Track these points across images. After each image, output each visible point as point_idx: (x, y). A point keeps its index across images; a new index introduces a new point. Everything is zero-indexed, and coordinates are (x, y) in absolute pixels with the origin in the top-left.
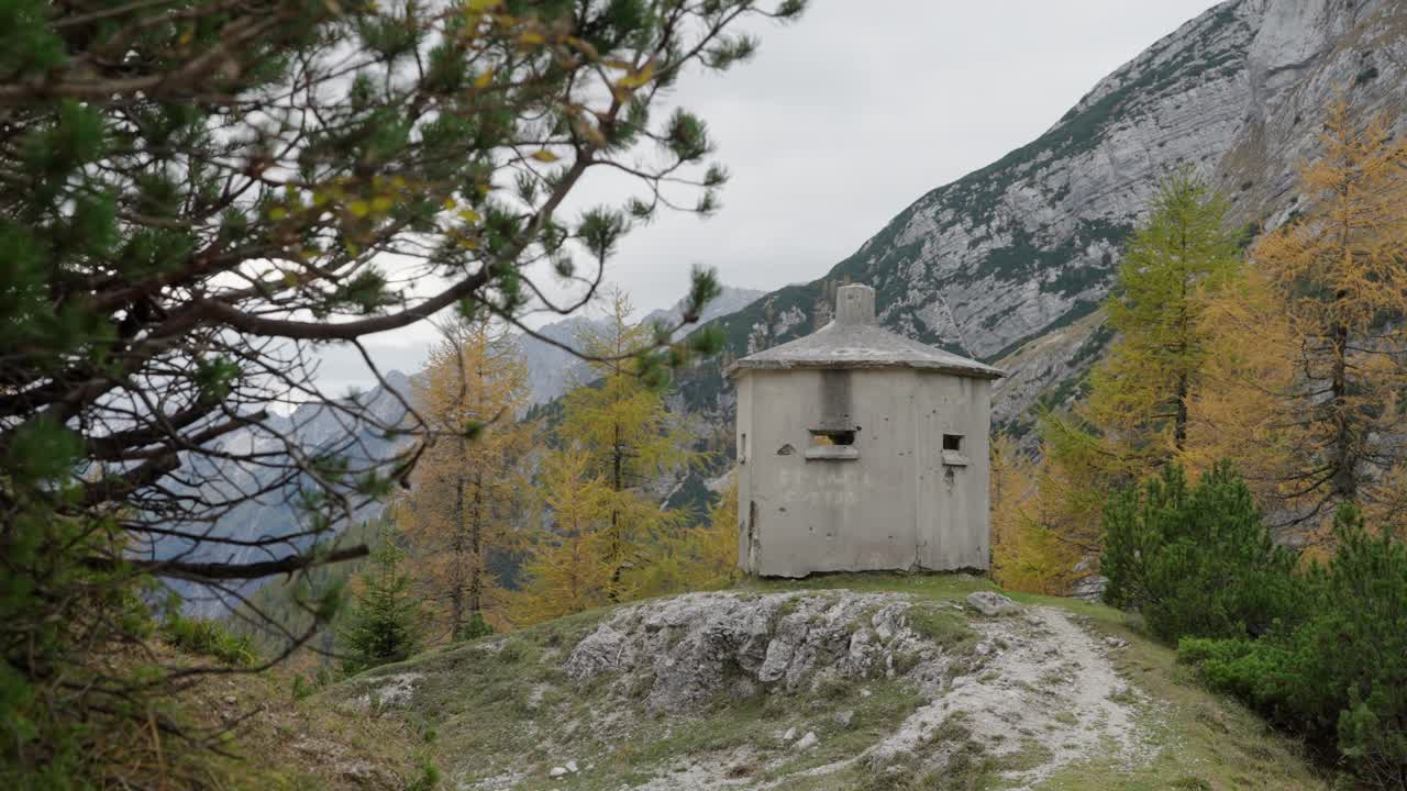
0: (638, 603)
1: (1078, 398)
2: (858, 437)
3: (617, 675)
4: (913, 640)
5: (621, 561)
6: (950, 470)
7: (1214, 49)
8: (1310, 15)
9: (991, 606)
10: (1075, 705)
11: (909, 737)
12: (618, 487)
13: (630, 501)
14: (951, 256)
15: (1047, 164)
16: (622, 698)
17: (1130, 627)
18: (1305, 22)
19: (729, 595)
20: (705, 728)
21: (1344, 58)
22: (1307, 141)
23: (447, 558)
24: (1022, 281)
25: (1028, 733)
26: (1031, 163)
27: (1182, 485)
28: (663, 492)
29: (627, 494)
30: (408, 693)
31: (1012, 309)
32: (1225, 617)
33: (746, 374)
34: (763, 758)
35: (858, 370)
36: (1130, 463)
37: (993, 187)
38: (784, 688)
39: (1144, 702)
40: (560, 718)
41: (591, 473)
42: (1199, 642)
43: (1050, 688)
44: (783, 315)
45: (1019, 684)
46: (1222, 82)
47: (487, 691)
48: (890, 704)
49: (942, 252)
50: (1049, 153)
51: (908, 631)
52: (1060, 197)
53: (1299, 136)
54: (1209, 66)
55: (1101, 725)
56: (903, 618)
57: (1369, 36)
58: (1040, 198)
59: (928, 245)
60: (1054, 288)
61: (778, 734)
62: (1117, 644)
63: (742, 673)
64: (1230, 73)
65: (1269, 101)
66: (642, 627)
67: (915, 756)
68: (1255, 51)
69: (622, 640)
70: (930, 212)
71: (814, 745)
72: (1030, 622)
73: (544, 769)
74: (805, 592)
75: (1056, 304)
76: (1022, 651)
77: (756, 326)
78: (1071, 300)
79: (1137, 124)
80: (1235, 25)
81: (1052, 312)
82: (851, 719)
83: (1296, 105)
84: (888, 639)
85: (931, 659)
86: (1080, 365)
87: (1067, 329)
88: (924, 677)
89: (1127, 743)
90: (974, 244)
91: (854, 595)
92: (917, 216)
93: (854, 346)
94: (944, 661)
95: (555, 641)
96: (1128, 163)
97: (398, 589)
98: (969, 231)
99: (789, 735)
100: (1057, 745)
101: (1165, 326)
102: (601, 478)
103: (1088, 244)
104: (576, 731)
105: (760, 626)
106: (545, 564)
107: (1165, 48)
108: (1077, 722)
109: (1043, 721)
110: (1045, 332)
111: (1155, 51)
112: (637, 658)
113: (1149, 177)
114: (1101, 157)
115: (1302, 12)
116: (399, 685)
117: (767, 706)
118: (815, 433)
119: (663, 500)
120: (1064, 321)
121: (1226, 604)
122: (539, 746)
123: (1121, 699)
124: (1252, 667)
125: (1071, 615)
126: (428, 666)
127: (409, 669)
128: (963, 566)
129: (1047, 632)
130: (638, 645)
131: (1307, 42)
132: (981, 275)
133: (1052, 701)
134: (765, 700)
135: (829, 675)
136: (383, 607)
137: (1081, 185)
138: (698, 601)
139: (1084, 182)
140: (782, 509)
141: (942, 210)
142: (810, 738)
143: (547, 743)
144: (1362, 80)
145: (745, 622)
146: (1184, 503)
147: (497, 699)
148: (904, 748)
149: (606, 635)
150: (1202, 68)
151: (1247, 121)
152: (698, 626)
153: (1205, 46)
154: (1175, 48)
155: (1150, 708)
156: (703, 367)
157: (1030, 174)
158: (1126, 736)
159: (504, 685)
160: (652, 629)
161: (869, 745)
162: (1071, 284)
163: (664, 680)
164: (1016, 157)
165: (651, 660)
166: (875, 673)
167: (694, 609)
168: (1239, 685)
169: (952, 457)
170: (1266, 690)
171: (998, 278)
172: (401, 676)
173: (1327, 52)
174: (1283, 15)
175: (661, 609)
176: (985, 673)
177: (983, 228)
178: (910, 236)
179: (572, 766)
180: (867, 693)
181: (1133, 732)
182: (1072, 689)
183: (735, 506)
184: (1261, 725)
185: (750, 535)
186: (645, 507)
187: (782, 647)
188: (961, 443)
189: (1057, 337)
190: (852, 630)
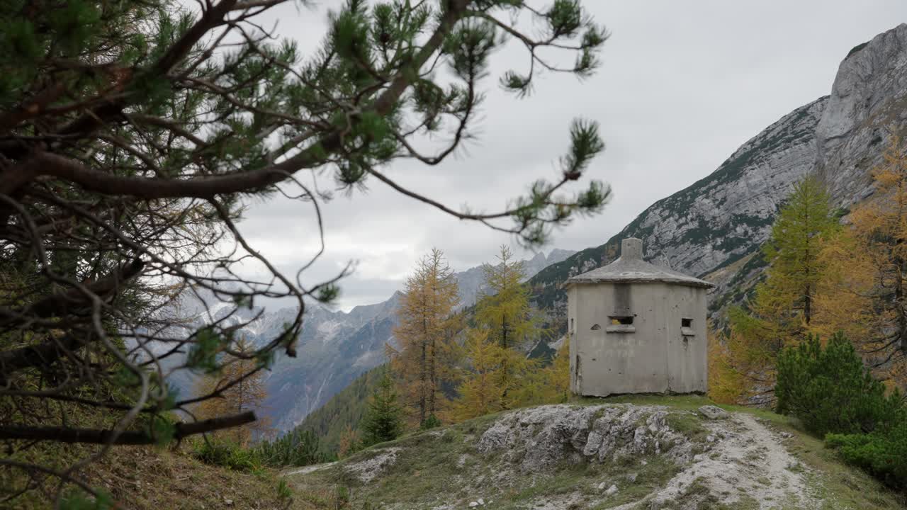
0: (516, 410)
1: (733, 302)
2: (635, 320)
3: (504, 451)
4: (670, 433)
5: (507, 386)
6: (686, 338)
7: (797, 129)
8: (846, 112)
9: (713, 413)
10: (767, 473)
11: (672, 490)
12: (505, 346)
13: (511, 354)
14: (668, 233)
15: (715, 187)
16: (507, 463)
17: (792, 426)
18: (844, 114)
19: (566, 406)
20: (554, 481)
21: (864, 132)
22: (846, 173)
23: (417, 384)
24: (704, 244)
25: (743, 490)
26: (707, 187)
27: (818, 346)
28: (527, 349)
29: (510, 350)
30: (394, 458)
31: (699, 258)
32: (849, 421)
33: (573, 287)
34: (587, 500)
35: (634, 283)
36: (781, 334)
37: (689, 198)
38: (598, 459)
39: (809, 471)
40: (475, 473)
41: (491, 339)
42: (837, 436)
43: (752, 462)
44: (586, 262)
45: (733, 460)
46: (802, 146)
47: (435, 458)
48: (658, 470)
49: (664, 231)
50: (716, 182)
51: (667, 428)
52: (722, 203)
53: (843, 171)
54: (795, 138)
55: (784, 485)
56: (664, 421)
57: (877, 121)
58: (712, 204)
59: (656, 228)
60: (720, 248)
61: (595, 485)
62: (787, 436)
63: (574, 450)
64: (806, 141)
65: (827, 154)
66: (519, 424)
67: (677, 503)
68: (819, 130)
69: (508, 431)
70: (657, 212)
71: (615, 492)
72: (735, 423)
73: (466, 502)
74: (608, 405)
75: (721, 256)
76: (733, 440)
77: (572, 268)
78: (729, 254)
79: (759, 167)
80: (808, 118)
81: (719, 260)
82: (637, 478)
83: (840, 156)
84: (656, 433)
85: (681, 444)
86: (734, 286)
87: (727, 268)
88: (677, 454)
89: (802, 497)
90: (679, 227)
91: (637, 408)
92: (651, 213)
93: (632, 271)
94: (688, 445)
95: (472, 431)
96: (755, 186)
97: (390, 401)
98: (677, 221)
99: (601, 486)
100: (761, 498)
101: (797, 261)
102: (496, 342)
103: (736, 226)
104: (483, 481)
105: (584, 424)
106: (466, 389)
107: (773, 129)
108: (770, 484)
109: (751, 483)
110: (715, 270)
111: (768, 131)
112: (516, 441)
113: (766, 193)
114: (742, 183)
115: (842, 110)
116: (389, 454)
117: (588, 469)
118: (611, 318)
119: (528, 353)
120: (725, 264)
121: (848, 413)
122: (463, 489)
123: (795, 469)
124: (871, 451)
125: (758, 418)
126: (404, 444)
127: (394, 445)
128: (693, 390)
129: (746, 429)
130: (517, 434)
131: (845, 124)
132: (683, 242)
133: (754, 471)
134: (588, 467)
135: (623, 452)
136: (383, 410)
137: (732, 197)
138: (549, 410)
139: (734, 195)
140: (594, 360)
141: (663, 210)
142: (613, 489)
143: (468, 488)
144: (874, 143)
145: (575, 422)
146: (820, 356)
147: (441, 462)
148: (669, 498)
149: (499, 428)
150: (793, 139)
151: (816, 164)
152: (549, 424)
153: (793, 128)
154: (779, 129)
155: (812, 475)
156: (546, 288)
157: (707, 192)
158: (801, 492)
159: (445, 455)
160: (523, 425)
161: (647, 493)
162: (728, 246)
163: (531, 453)
164: (699, 184)
165: (524, 442)
166: (649, 451)
167: (546, 414)
168: (863, 462)
169: (686, 331)
170: (882, 465)
171: (692, 243)
172: (391, 449)
173: (856, 129)
174: (832, 112)
175: (529, 414)
176: (713, 453)
177: (684, 219)
178: (647, 224)
179: (481, 501)
180: (645, 463)
181: (804, 490)
182: (765, 463)
183: (567, 357)
184: (878, 485)
185: (577, 373)
186: (518, 357)
187: (596, 435)
188: (692, 323)
189: (722, 272)
190: (635, 427)
